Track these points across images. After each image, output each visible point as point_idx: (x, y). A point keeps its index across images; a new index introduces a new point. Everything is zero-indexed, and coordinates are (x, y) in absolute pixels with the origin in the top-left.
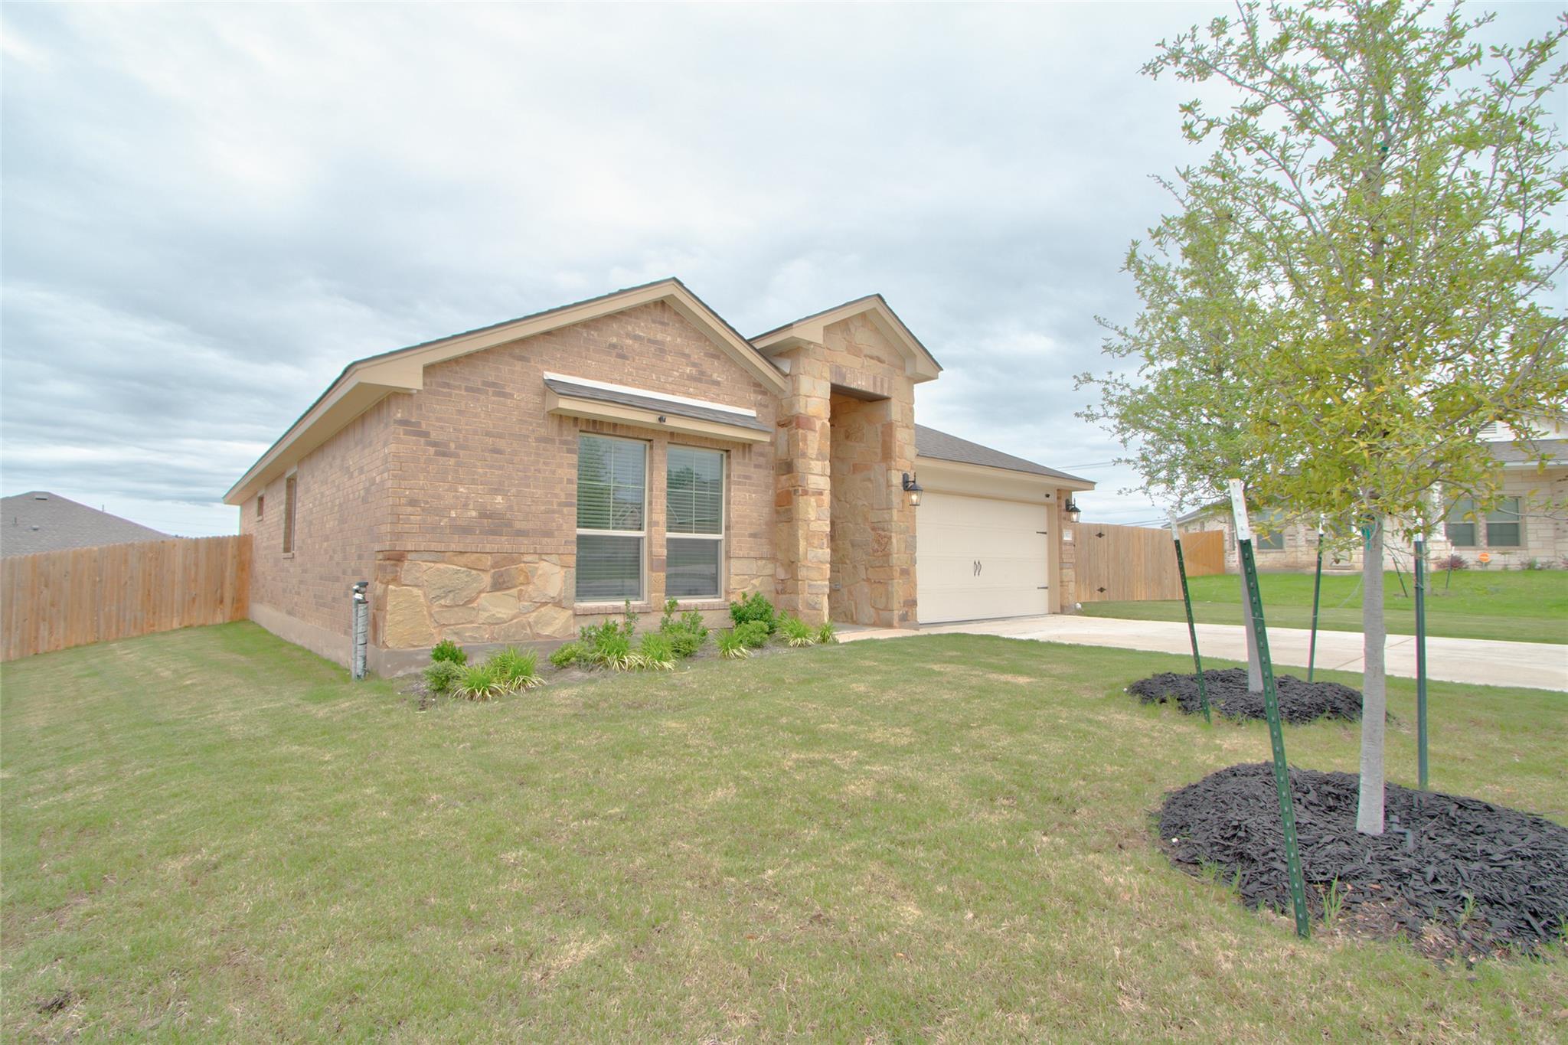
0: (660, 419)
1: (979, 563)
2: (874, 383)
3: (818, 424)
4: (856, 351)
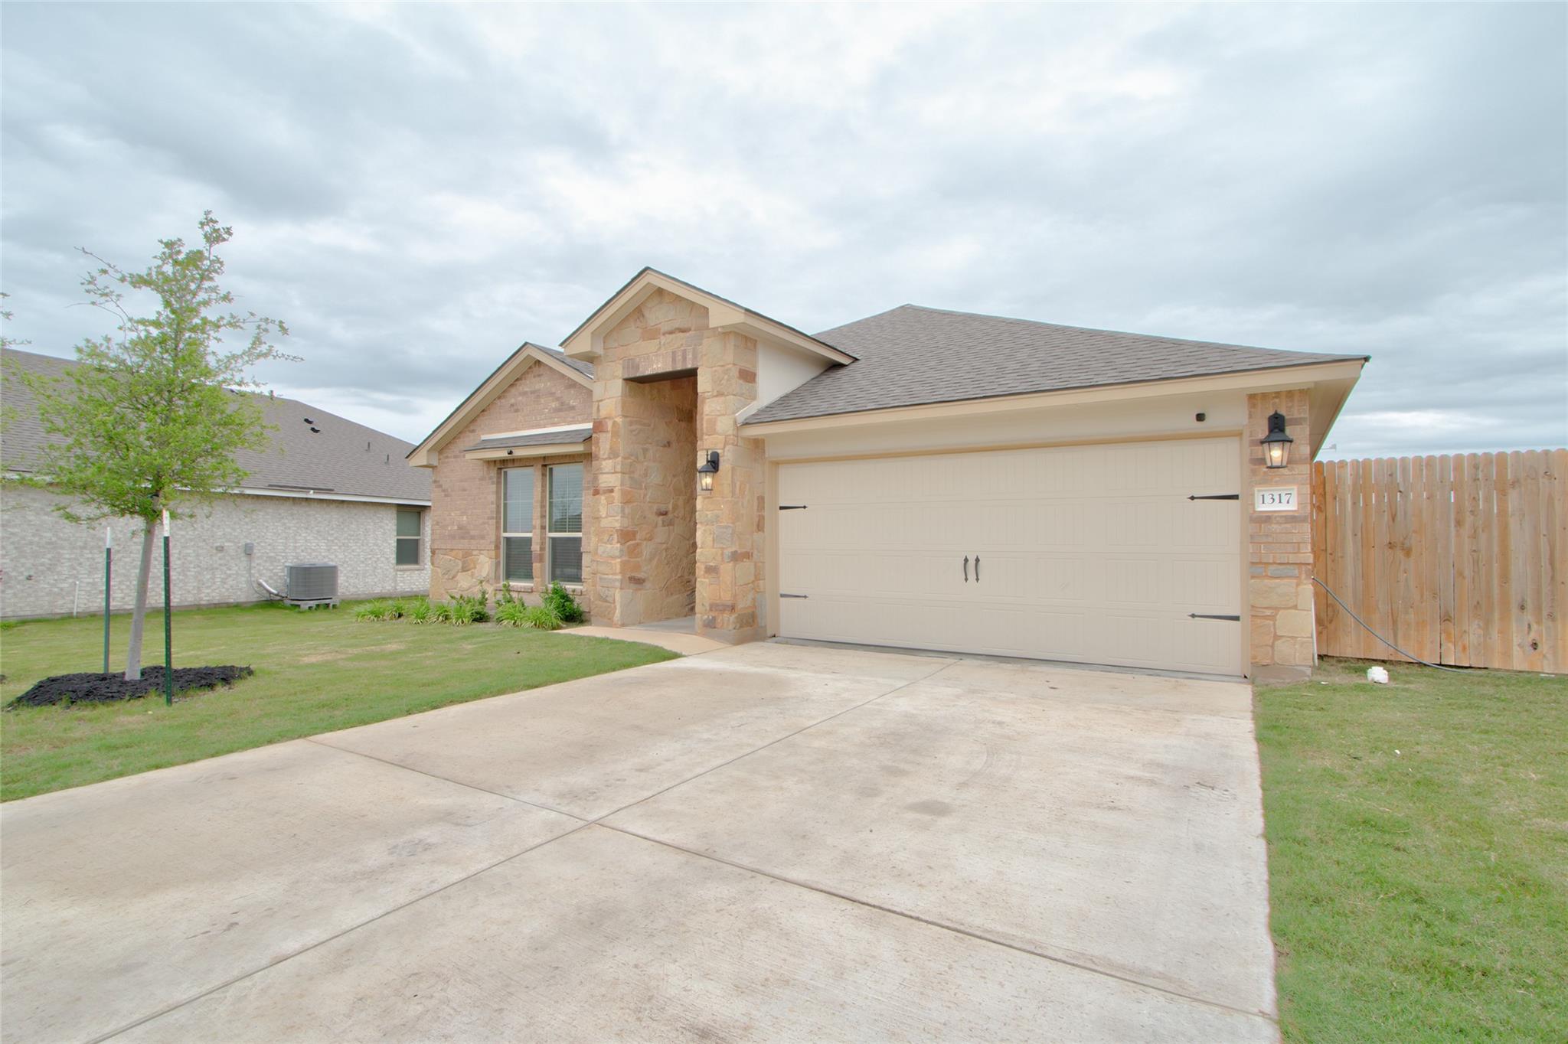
0: (510, 453)
1: (977, 560)
2: (674, 360)
3: (610, 424)
4: (651, 334)
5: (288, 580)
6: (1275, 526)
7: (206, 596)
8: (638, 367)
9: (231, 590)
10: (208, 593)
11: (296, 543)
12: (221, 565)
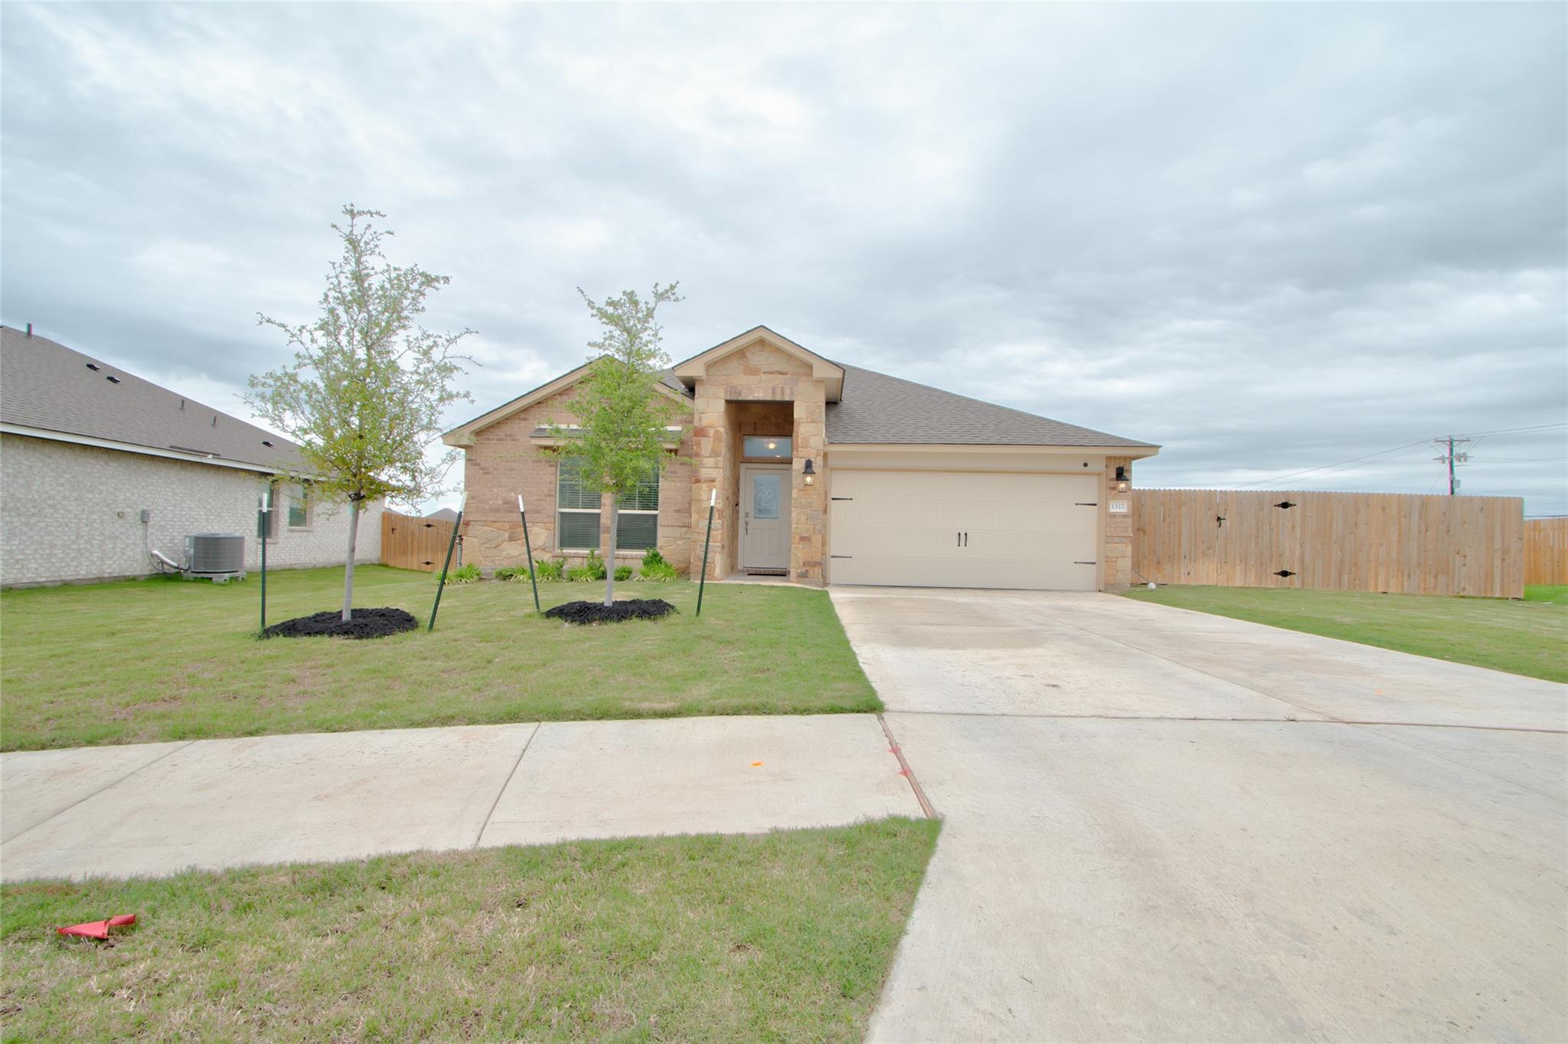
1: (966, 534)
2: (774, 392)
3: (712, 432)
4: (753, 371)
5: (192, 551)
6: (1118, 520)
7: (108, 568)
8: (740, 394)
9: (128, 562)
10: (110, 565)
11: (182, 511)
12: (121, 533)
